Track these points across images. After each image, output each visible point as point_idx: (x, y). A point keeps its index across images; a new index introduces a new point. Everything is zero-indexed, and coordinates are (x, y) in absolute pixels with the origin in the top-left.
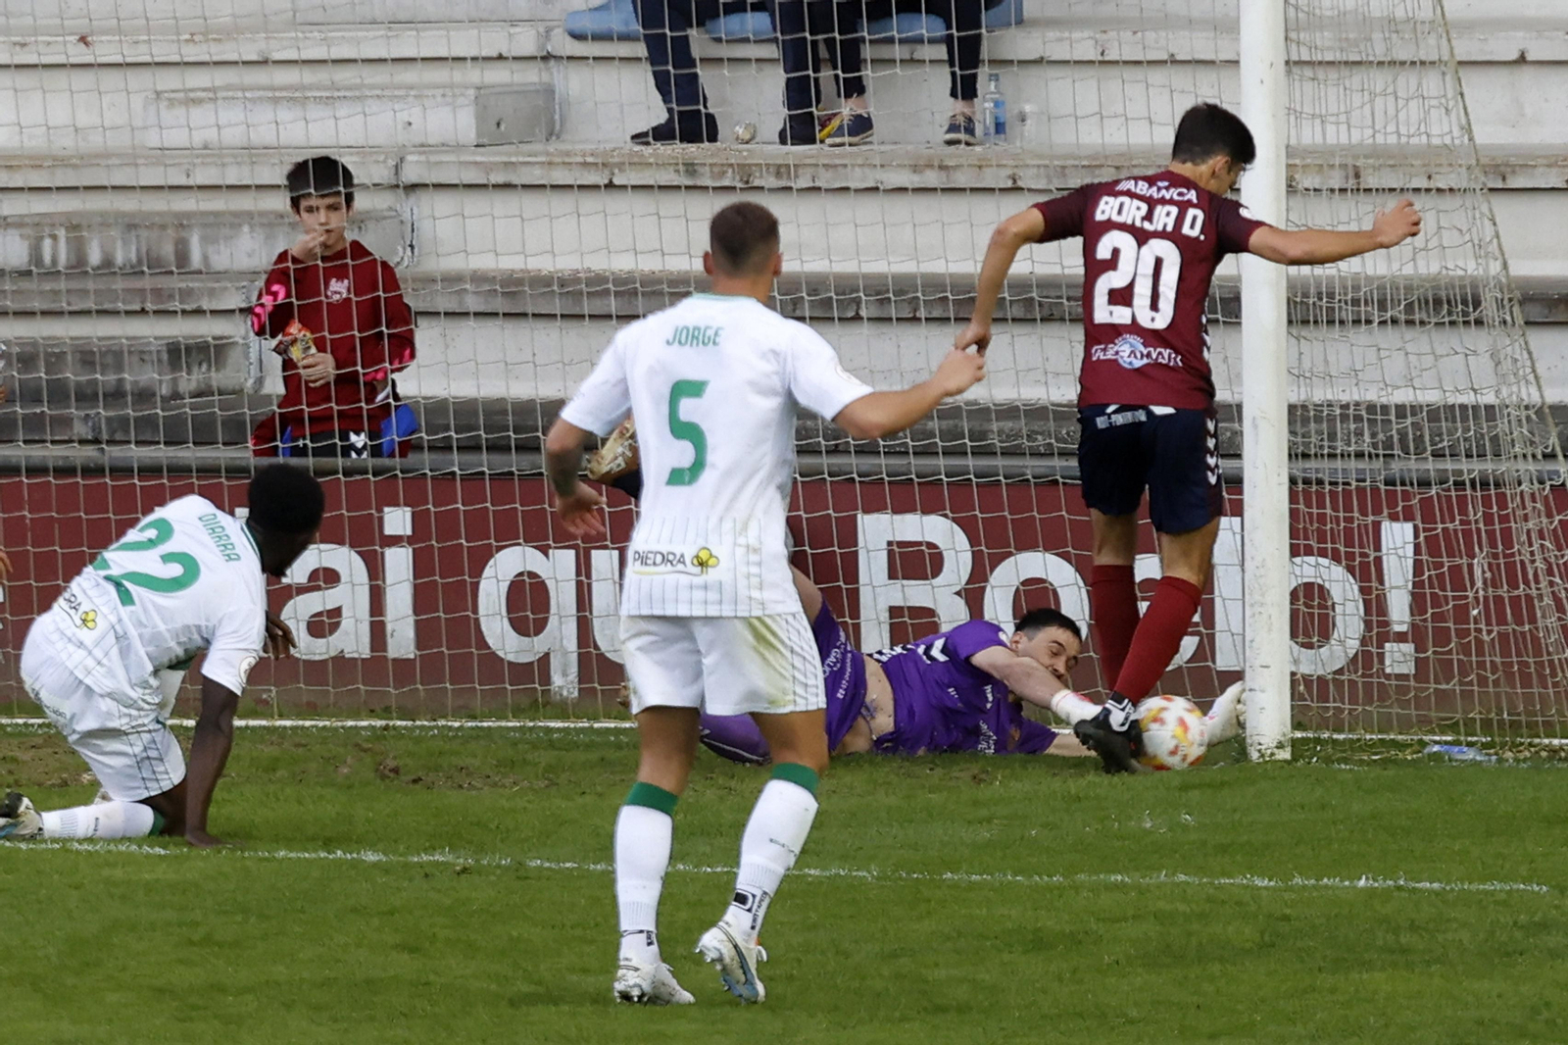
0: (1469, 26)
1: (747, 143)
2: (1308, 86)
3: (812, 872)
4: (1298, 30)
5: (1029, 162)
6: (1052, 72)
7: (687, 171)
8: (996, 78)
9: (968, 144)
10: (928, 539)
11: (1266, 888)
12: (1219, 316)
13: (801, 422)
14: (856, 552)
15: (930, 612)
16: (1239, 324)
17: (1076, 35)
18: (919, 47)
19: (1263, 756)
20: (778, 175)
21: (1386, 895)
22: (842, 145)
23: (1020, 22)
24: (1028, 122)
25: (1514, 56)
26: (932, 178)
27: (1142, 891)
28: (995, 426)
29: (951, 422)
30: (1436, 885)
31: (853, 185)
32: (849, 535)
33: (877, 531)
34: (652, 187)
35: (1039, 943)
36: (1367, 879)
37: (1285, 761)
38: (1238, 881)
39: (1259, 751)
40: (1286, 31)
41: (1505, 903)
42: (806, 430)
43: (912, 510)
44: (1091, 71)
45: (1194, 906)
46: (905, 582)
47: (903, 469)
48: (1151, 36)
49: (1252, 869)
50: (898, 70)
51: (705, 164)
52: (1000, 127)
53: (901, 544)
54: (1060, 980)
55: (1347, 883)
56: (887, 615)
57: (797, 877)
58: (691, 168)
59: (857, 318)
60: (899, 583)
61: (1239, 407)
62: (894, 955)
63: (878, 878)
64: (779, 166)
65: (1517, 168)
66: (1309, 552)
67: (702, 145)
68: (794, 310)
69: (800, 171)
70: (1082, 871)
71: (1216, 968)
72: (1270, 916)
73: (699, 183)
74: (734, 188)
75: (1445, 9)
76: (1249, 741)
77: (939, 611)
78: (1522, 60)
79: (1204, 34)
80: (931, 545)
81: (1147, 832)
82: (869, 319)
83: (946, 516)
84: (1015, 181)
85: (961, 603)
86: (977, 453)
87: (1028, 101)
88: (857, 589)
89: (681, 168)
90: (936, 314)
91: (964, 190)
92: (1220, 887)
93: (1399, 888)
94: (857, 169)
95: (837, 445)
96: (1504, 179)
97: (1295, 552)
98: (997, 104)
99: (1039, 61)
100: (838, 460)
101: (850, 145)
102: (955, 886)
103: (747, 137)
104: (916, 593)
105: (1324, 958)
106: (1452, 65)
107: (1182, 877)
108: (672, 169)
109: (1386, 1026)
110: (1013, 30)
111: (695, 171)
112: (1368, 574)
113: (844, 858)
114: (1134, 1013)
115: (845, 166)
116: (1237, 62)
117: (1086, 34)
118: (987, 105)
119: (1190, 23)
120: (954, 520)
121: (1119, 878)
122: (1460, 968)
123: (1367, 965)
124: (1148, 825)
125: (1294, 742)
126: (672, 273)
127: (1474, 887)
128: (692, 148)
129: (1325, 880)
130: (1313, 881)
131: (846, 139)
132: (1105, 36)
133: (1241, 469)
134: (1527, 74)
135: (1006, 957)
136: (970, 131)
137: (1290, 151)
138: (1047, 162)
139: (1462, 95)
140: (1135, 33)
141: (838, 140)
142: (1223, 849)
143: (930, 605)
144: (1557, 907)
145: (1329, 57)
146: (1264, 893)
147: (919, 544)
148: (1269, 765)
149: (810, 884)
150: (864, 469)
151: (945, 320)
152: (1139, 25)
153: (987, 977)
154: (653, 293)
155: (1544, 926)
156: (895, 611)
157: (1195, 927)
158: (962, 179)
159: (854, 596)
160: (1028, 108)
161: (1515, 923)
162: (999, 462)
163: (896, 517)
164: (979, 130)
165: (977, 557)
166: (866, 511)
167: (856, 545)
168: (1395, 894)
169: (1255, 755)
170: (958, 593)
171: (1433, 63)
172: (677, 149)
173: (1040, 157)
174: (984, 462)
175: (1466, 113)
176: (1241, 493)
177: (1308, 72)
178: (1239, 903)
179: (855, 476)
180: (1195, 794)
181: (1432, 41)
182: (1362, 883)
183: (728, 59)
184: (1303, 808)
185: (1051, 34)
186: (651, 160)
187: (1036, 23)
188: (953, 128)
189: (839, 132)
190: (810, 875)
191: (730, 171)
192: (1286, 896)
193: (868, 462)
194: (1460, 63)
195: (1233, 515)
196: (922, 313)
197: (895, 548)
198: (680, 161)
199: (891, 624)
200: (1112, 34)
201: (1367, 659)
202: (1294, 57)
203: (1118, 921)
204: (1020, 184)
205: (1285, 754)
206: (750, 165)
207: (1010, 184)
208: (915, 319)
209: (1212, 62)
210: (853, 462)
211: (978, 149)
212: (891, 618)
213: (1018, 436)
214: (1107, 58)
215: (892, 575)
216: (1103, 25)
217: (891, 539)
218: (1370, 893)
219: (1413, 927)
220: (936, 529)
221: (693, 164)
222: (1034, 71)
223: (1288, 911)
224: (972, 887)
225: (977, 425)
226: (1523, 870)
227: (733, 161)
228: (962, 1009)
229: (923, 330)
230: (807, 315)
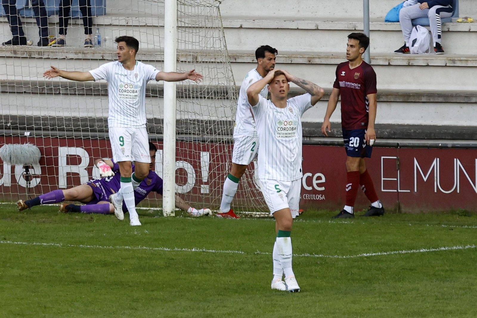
0: (227, 18)
1: (31, 45)
2: (184, 33)
3: (44, 244)
4: (181, 18)
5: (107, 52)
6: (114, 28)
7: (14, 53)
8: (98, 29)
9: (90, 47)
10: (78, 154)
11: (167, 251)
12: (158, 95)
13: (43, 122)
14: (58, 157)
15: (78, 174)
16: (163, 97)
17: (120, 18)
18: (77, 20)
19: (167, 215)
20: (39, 54)
21: (200, 253)
22: (56, 46)
23: (105, 14)
24: (107, 41)
25: (239, 26)
26: (80, 56)
27: (134, 251)
28: (96, 124)
29: (84, 123)
30: (213, 251)
31: (58, 57)
32: (56, 153)
33: (64, 152)
34: (4, 57)
35: (105, 265)
36: (195, 249)
37: (173, 216)
38: (160, 249)
39: (166, 214)
40: (177, 18)
41: (232, 256)
42: (45, 123)
43: (73, 146)
44: (124, 28)
45: (148, 255)
46: (71, 166)
47: (71, 135)
48: (140, 19)
49: (164, 246)
50: (72, 27)
51: (19, 51)
52: (99, 43)
53: (70, 155)
54: (111, 275)
55: (189, 250)
56: (66, 174)
57: (40, 245)
58: (15, 52)
59: (59, 93)
60: (69, 166)
61: (163, 120)
62: (66, 267)
63: (62, 246)
64: (39, 52)
65: (239, 57)
66: (181, 160)
67: (18, 46)
68: (42, 91)
69: (45, 53)
70: (118, 245)
71: (153, 272)
72: (168, 259)
73: (17, 56)
74: (27, 58)
75: (221, 13)
76: (163, 211)
77: (80, 174)
78: (241, 27)
79: (155, 19)
80: (78, 156)
81: (136, 235)
82: (62, 94)
83: (83, 148)
84: (103, 58)
85: (86, 172)
86: (92, 131)
87: (107, 36)
88: (58, 168)
89: (13, 52)
90: (81, 93)
91: (89, 59)
92: (155, 251)
93: (204, 252)
94: (60, 53)
95: (53, 128)
96: (236, 59)
97: (177, 160)
98: (98, 36)
99: (110, 25)
100: (53, 132)
101: (58, 46)
102: (83, 248)
103: (31, 44)
104: (74, 169)
105: (182, 270)
106: (222, 28)
107: (145, 248)
108: (10, 52)
109: (199, 289)
110: (103, 16)
111: (16, 53)
112: (197, 167)
113: (53, 240)
114: (131, 284)
115: (57, 52)
116: (164, 26)
117: (122, 18)
118: (96, 36)
119: (152, 16)
120: (85, 149)
121: (128, 247)
122: (220, 274)
123: (194, 272)
124: (136, 233)
125: (176, 211)
126: (9, 80)
127: (224, 252)
128: (15, 46)
129: (184, 249)
130: (180, 249)
131: (57, 45)
132: (128, 19)
133: (163, 137)
134: (242, 32)
135: (96, 268)
136: (91, 43)
137: (178, 51)
138: (111, 52)
139: (224, 37)
140: (136, 18)
141: (55, 45)
142: (156, 240)
143: (78, 172)
144: (246, 258)
145: (190, 26)
146: (167, 252)
147: (76, 155)
148: (169, 217)
149: (43, 247)
150: (61, 135)
151: (83, 95)
152: (137, 16)
153: (91, 273)
154: (4, 86)
155: (243, 263)
156: (68, 174)
157: (148, 261)
158: (89, 57)
159: (57, 169)
160: (107, 38)
161: (235, 262)
162: (98, 134)
163: (69, 148)
164: (93, 43)
165: (91, 159)
166: (61, 146)
167: (58, 155)
168: (203, 253)
169: (165, 215)
170: (86, 169)
171: (217, 28)
172: (11, 47)
173: (110, 51)
174: (93, 134)
175: (225, 42)
176: (163, 143)
177: (184, 29)
178: (160, 255)
179: (58, 136)
180: (149, 225)
181: (217, 21)
182: (194, 250)
183: (26, 23)
184: (178, 229)
185: (114, 18)
186: (4, 50)
187: (109, 15)
188: (86, 43)
189: (55, 43)
190: (43, 245)
191: (26, 53)
192: (172, 253)
193: (61, 133)
194: (224, 28)
195: (160, 149)
196: (77, 93)
197: (69, 156)
198: (12, 50)
199: (67, 177)
200: (130, 18)
201: (196, 190)
202: (180, 25)
203: (127, 259)
204: (104, 58)
205: (174, 215)
206: (31, 51)
207: (101, 58)
208: (75, 94)
209: (157, 26)
210: (58, 133)
211: (93, 48)
212: (67, 175)
213: (102, 127)
214: (128, 25)
215: (68, 164)
216: (128, 16)
217: (68, 154)
218: (195, 253)
219: (207, 262)
220: (80, 152)
221: (15, 51)
222: (109, 27)
223: (173, 257)
224: (88, 249)
225: (91, 123)
226: (237, 247)
227: (27, 50)
228: (84, 282)
229: (77, 97)
230: (46, 92)
